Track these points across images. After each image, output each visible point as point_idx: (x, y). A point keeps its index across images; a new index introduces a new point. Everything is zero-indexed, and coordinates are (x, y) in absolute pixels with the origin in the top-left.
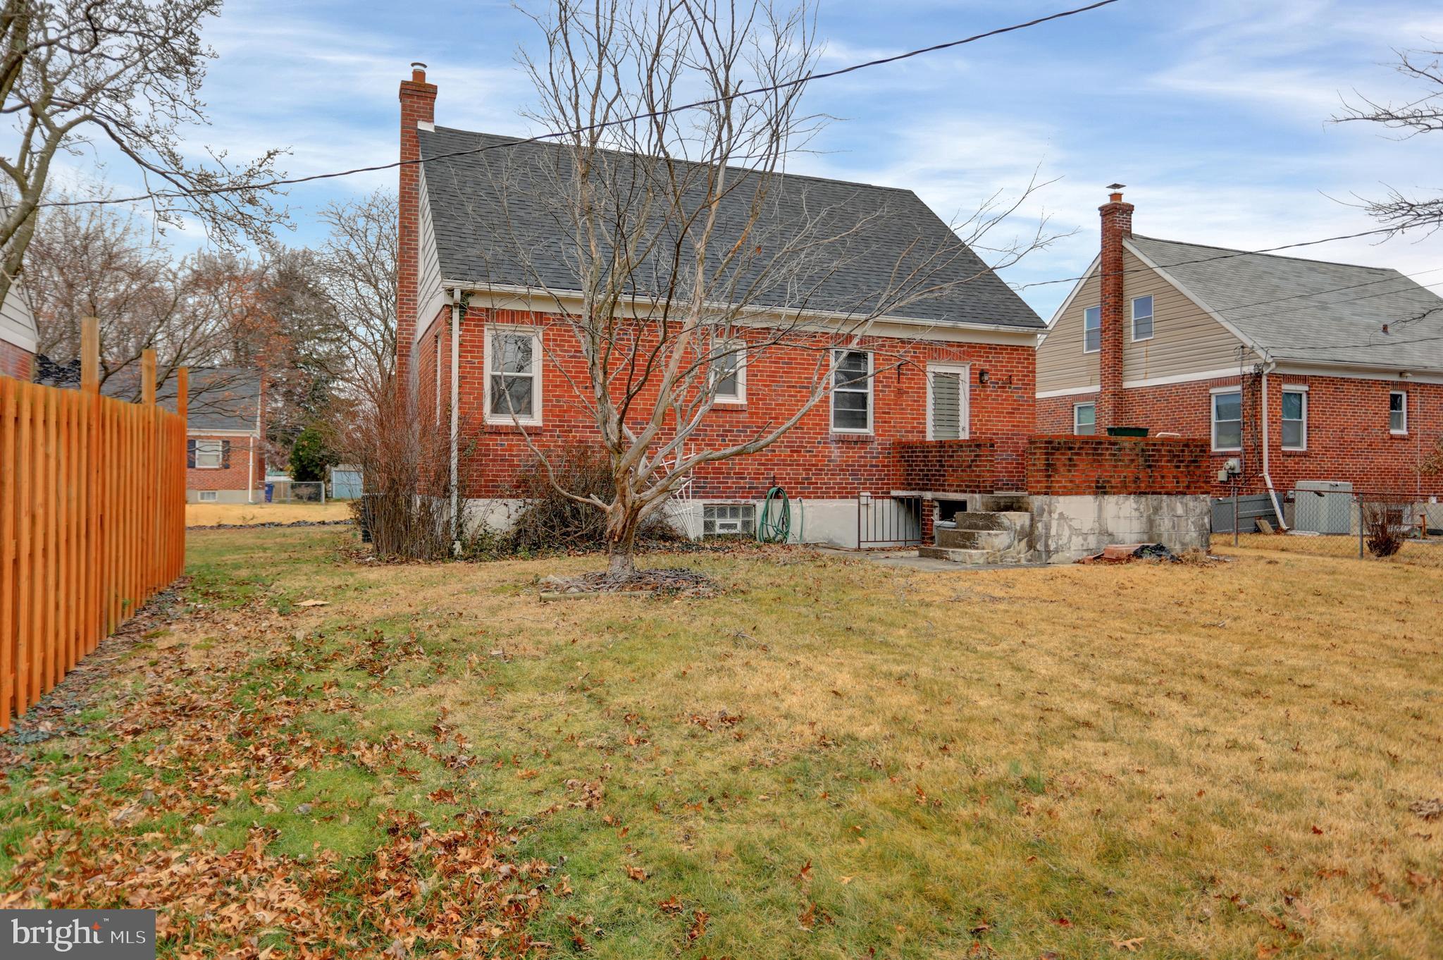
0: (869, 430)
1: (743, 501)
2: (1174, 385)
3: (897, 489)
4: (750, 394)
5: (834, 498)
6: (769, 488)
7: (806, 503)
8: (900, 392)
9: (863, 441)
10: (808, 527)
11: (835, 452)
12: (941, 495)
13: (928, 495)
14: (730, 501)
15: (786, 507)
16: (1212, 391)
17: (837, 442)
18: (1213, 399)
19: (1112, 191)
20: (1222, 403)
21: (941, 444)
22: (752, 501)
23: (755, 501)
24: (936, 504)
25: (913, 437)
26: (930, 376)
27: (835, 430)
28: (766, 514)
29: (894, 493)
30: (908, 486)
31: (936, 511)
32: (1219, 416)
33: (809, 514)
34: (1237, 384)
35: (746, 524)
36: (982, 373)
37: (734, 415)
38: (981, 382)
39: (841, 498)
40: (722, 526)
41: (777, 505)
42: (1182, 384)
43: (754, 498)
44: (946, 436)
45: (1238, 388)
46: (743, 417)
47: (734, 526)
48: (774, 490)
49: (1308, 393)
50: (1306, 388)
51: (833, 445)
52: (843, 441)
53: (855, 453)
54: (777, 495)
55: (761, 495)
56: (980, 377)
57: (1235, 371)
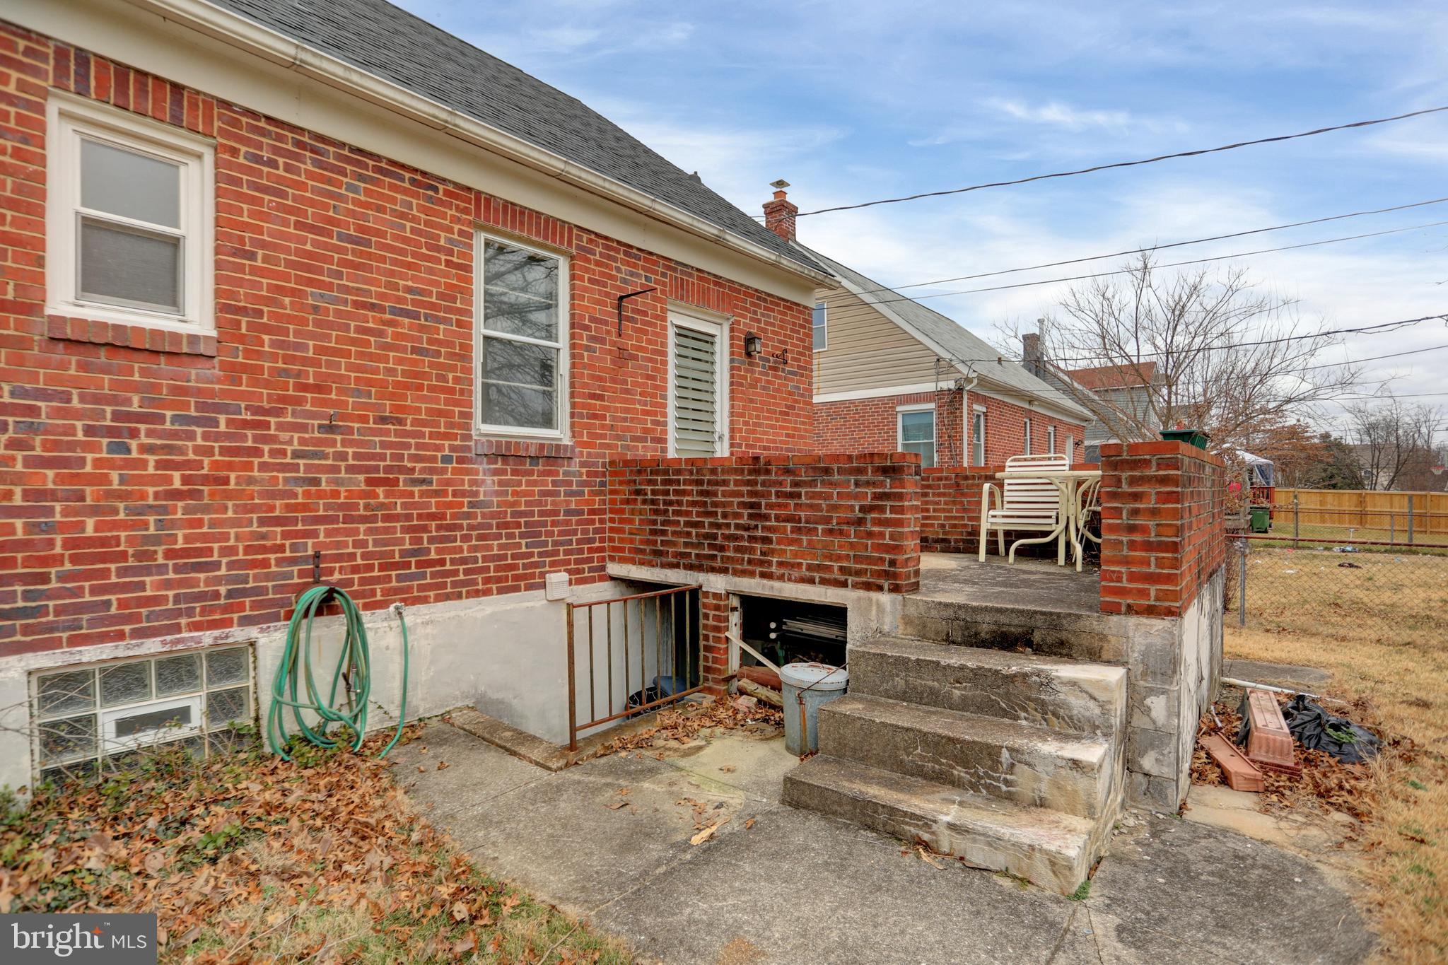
0: (560, 433)
1: (208, 637)
2: (852, 402)
3: (623, 560)
4: (226, 308)
5: (487, 592)
6: (301, 589)
7: (414, 615)
8: (622, 356)
9: (551, 457)
10: (422, 674)
11: (486, 482)
12: (755, 586)
13: (716, 583)
14: (152, 646)
15: (355, 639)
16: (899, 409)
17: (492, 457)
18: (900, 418)
19: (775, 190)
20: (910, 422)
21: (756, 466)
22: (239, 634)
23: (253, 632)
24: (735, 602)
25: (644, 451)
26: (671, 332)
27: (484, 429)
28: (291, 664)
29: (614, 569)
30: (657, 557)
31: (735, 619)
32: (906, 437)
33: (422, 641)
34: (930, 401)
35: (222, 705)
36: (750, 340)
37: (163, 364)
38: (749, 355)
39: (501, 591)
40: (125, 727)
41: (330, 631)
42: (862, 401)
43: (246, 621)
44: (695, 450)
45: (932, 406)
46: (196, 375)
47: (182, 715)
48: (317, 592)
49: (986, 415)
50: (984, 410)
51: (483, 466)
52: (505, 454)
53: (531, 485)
54: (327, 606)
55: (267, 614)
56: (747, 344)
57: (929, 387)
